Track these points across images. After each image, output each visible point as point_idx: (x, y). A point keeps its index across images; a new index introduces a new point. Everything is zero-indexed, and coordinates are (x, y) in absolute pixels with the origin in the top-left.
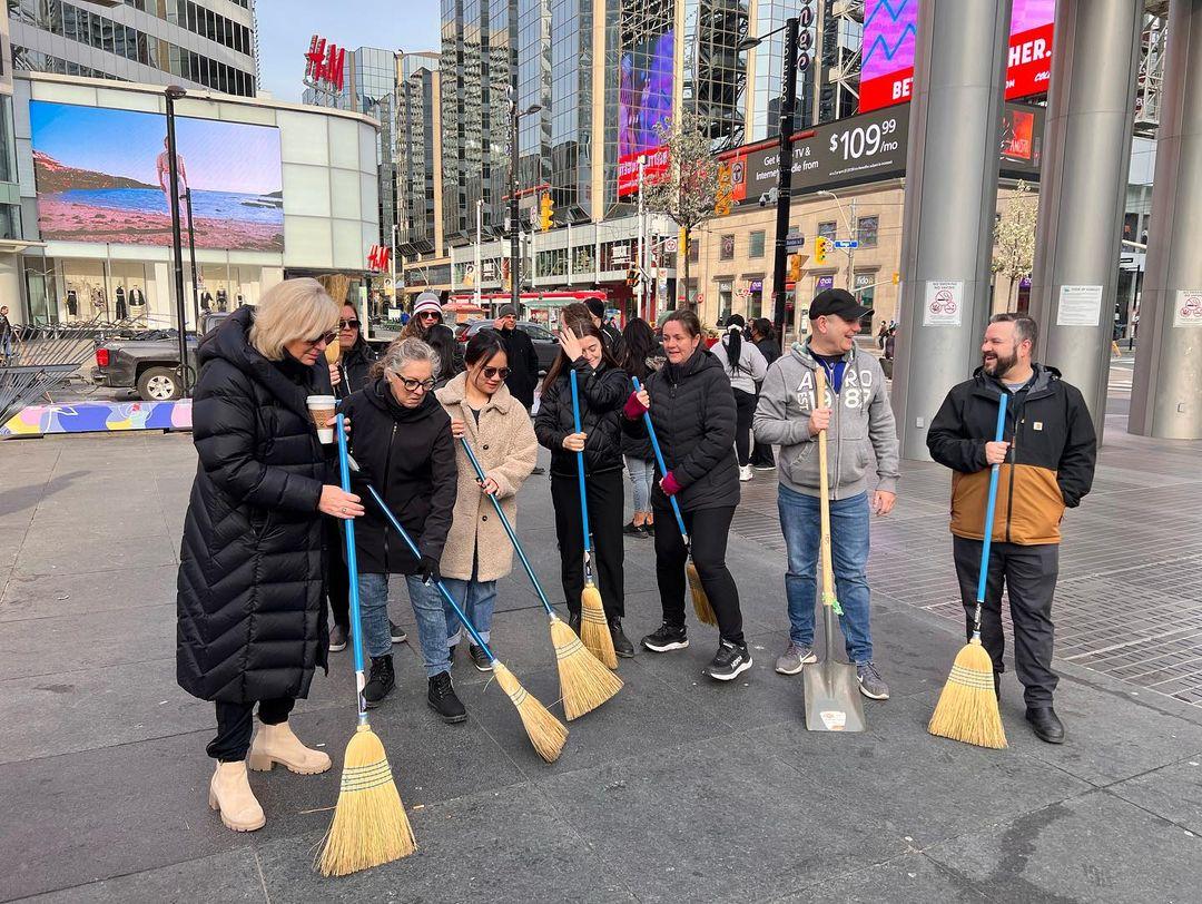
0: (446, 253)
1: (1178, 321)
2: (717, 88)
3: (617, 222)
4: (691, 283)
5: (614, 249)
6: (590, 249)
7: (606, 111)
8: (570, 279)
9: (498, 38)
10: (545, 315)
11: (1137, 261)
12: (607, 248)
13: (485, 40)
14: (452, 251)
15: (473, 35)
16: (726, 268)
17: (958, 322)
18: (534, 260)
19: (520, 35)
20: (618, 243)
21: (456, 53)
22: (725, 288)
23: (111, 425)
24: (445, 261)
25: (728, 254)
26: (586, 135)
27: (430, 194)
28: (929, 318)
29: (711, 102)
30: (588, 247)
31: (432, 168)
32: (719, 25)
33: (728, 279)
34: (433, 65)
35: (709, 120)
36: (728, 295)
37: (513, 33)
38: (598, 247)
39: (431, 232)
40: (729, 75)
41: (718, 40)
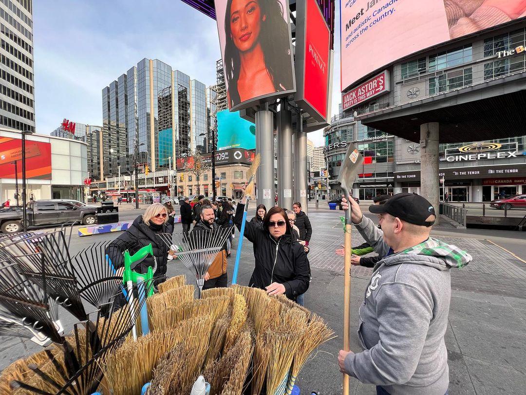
0: (104, 179)
1: (301, 196)
2: (184, 142)
3: (160, 172)
4: (181, 187)
5: (159, 179)
6: (152, 179)
7: (155, 145)
8: (146, 186)
9: (122, 125)
10: (142, 196)
11: (276, 182)
12: (157, 179)
13: (118, 125)
14: (106, 179)
15: (113, 123)
16: (190, 183)
17: (270, 198)
18: (134, 181)
19: (129, 125)
20: (160, 177)
21: (108, 127)
22: (190, 188)
23: (112, 230)
24: (105, 182)
25: (190, 180)
26: (150, 151)
27: (99, 163)
28: (264, 197)
29: (182, 145)
30: (151, 178)
31: (100, 156)
32: (183, 128)
33: (191, 186)
34: (99, 130)
35: (182, 149)
36: (191, 190)
37: (127, 124)
38: (154, 178)
39: (100, 174)
40: (186, 139)
41: (183, 131)
